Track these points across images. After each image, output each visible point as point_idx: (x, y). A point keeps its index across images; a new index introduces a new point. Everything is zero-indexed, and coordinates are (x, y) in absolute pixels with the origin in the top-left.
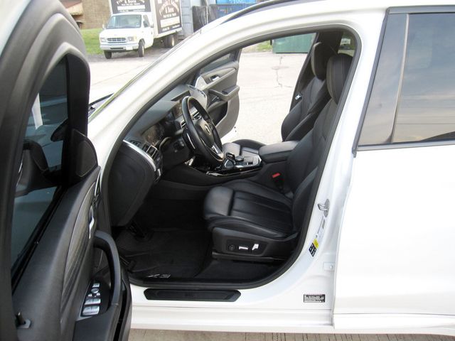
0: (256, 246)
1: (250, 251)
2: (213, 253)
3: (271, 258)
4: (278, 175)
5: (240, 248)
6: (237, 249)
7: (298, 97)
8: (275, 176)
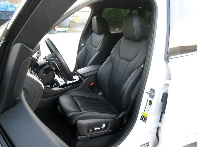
0: (104, 126)
1: (101, 129)
2: (79, 137)
3: (111, 130)
4: (93, 83)
5: (96, 129)
6: (94, 131)
7: (83, 45)
8: (91, 84)
